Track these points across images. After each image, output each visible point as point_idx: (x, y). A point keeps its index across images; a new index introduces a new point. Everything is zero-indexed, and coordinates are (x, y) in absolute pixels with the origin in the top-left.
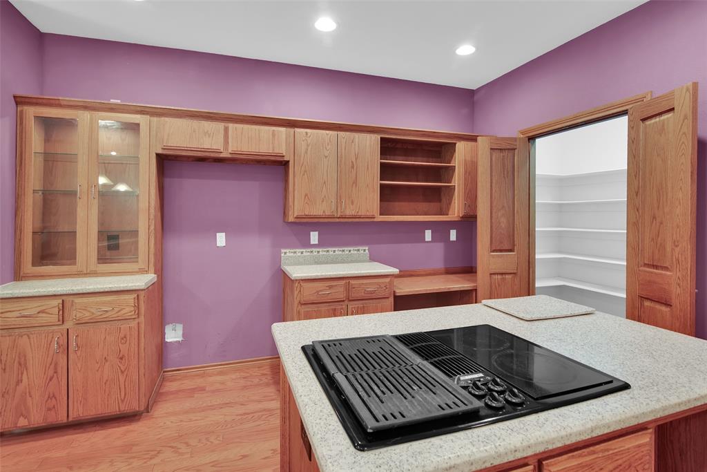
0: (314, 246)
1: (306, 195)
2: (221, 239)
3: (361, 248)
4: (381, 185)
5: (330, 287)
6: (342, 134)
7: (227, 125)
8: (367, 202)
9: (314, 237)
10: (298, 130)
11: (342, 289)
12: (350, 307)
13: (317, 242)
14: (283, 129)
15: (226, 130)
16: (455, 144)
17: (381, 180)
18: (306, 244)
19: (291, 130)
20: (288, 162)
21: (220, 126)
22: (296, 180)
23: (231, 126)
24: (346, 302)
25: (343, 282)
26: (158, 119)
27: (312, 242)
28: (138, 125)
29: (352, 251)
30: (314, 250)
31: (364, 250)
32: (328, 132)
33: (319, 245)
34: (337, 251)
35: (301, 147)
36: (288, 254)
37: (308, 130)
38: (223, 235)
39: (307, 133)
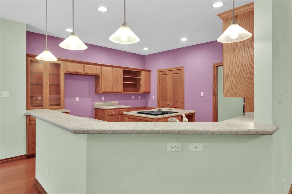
0: (103, 101)
1: (105, 86)
2: (77, 99)
3: (116, 102)
4: (124, 83)
5: (115, 111)
6: (114, 68)
7: (84, 65)
8: (120, 88)
9: (103, 98)
10: (102, 67)
11: (117, 112)
12: (119, 116)
13: (104, 100)
14: (99, 67)
15: (84, 66)
16: (141, 72)
17: (124, 82)
18: (101, 100)
19: (101, 67)
20: (100, 76)
21: (83, 65)
22: (102, 82)
23: (86, 65)
24: (118, 115)
25: (118, 110)
26: (66, 62)
27: (103, 100)
28: (60, 64)
29: (114, 102)
30: (103, 102)
31: (117, 102)
32: (110, 68)
33: (105, 101)
34: (110, 102)
35: (104, 72)
36: (96, 103)
37: (106, 67)
38: (78, 97)
39: (105, 68)
